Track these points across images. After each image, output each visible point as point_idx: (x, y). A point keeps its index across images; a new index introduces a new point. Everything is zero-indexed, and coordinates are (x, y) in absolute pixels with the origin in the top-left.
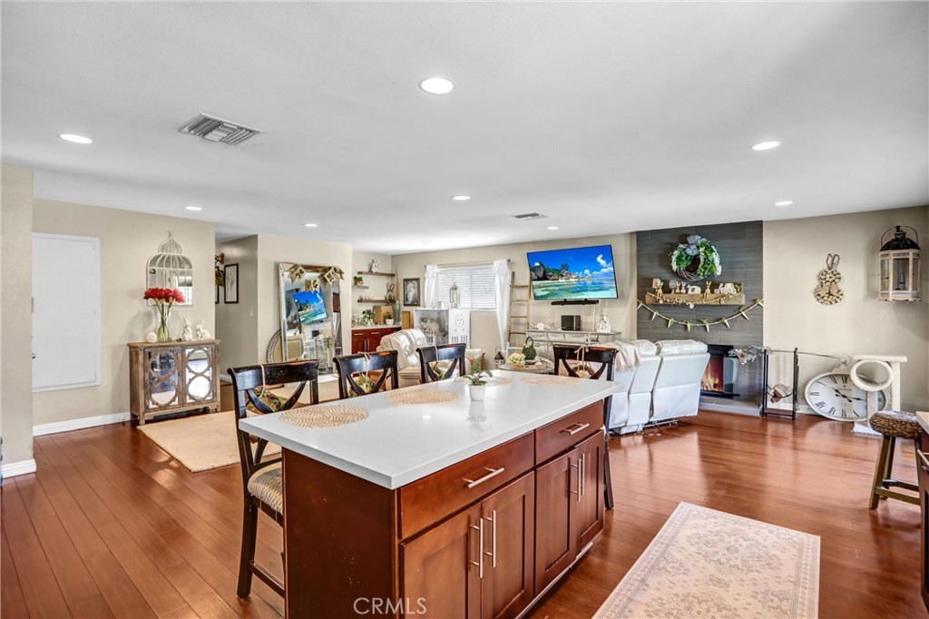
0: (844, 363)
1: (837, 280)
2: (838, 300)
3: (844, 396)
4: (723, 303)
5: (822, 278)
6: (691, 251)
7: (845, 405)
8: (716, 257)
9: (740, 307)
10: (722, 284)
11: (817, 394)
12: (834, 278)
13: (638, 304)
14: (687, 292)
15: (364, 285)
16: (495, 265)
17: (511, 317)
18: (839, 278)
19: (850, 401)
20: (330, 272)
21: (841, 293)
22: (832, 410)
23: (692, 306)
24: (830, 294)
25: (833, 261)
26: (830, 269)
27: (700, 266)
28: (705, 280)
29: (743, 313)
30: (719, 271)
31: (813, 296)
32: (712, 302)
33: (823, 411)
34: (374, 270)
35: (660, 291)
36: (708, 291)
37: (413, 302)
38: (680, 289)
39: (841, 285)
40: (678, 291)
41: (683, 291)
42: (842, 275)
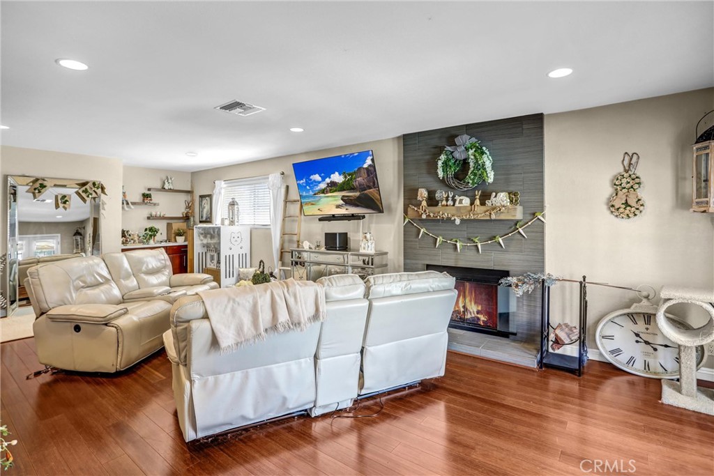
0: (647, 297)
1: (636, 186)
2: (637, 212)
3: (647, 343)
4: (493, 217)
5: (617, 183)
6: (459, 155)
7: (647, 354)
8: (487, 161)
9: (516, 222)
10: (494, 194)
11: (610, 338)
12: (631, 184)
13: (405, 218)
14: (454, 205)
15: (153, 201)
16: (270, 179)
17: (283, 234)
18: (639, 183)
19: (655, 350)
20: (87, 187)
21: (641, 202)
22: (631, 360)
23: (458, 222)
24: (627, 204)
25: (631, 161)
26: (627, 171)
27: (470, 172)
28: (475, 189)
29: (520, 230)
30: (491, 177)
31: (605, 207)
32: (480, 217)
33: (620, 361)
34: (167, 186)
35: (424, 203)
36: (477, 202)
37: (206, 219)
38: (447, 200)
39: (642, 193)
40: (444, 202)
41: (450, 202)
42: (643, 179)
